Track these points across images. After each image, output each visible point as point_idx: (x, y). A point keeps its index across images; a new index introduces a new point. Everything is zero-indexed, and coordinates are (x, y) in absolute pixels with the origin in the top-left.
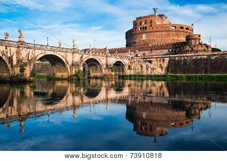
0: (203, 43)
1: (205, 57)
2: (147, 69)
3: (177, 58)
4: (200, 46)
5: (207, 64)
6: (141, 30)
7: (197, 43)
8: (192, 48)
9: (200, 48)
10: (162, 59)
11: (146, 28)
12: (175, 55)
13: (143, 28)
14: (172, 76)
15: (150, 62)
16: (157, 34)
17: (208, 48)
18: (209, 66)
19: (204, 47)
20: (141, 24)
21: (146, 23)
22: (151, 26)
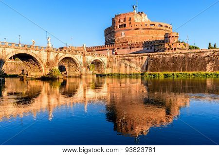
0: (181, 41)
1: (183, 55)
2: (126, 67)
3: (155, 57)
4: (178, 44)
5: (185, 61)
6: (120, 27)
7: (176, 41)
8: (170, 46)
9: (178, 46)
10: (140, 57)
11: (125, 25)
12: (154, 53)
13: (122, 25)
14: (150, 74)
15: (129, 60)
16: (137, 31)
17: (185, 46)
18: (186, 64)
19: (182, 45)
20: (119, 22)
21: (125, 21)
22: (130, 23)
